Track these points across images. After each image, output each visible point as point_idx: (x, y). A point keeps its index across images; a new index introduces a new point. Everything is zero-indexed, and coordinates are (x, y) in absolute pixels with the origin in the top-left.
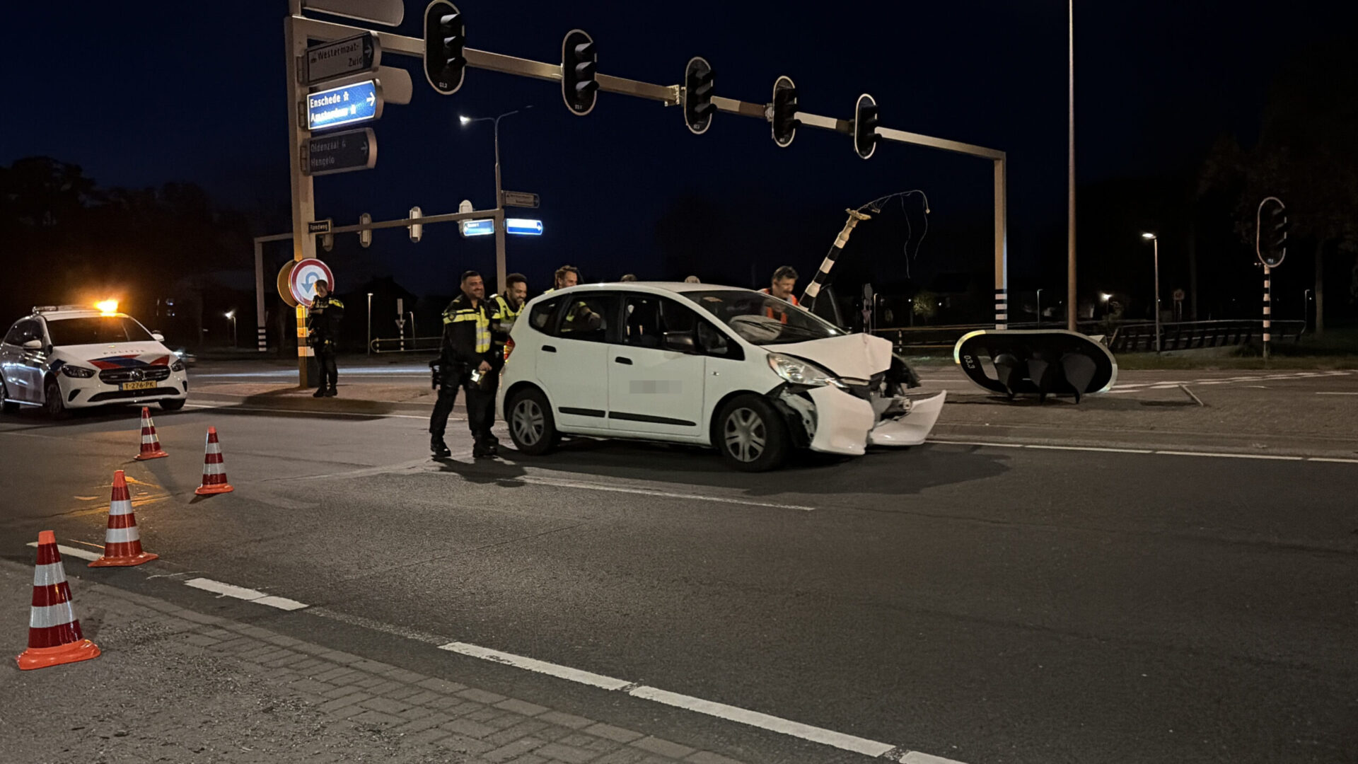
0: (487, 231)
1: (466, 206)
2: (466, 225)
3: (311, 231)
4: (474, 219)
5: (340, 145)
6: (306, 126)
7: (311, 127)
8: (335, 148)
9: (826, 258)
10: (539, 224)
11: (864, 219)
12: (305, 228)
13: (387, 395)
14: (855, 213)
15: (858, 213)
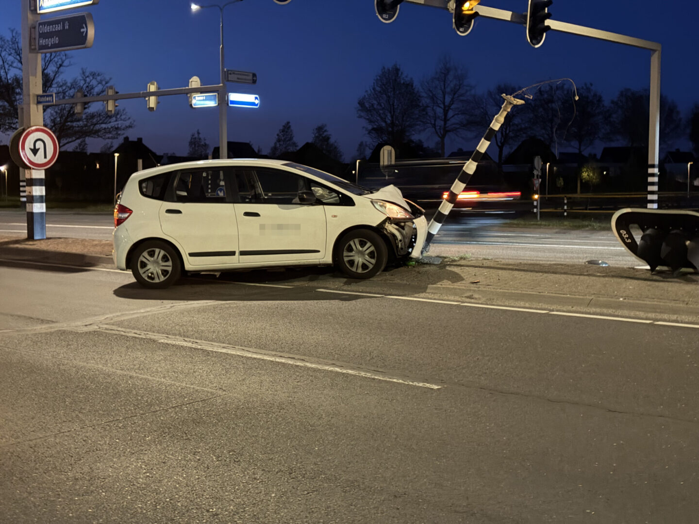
0: (212, 104)
1: (195, 82)
2: (195, 97)
3: (38, 103)
4: (202, 92)
5: (64, 27)
6: (36, 9)
7: (40, 10)
8: (59, 29)
9: (483, 139)
10: (256, 98)
11: (518, 103)
12: (33, 101)
13: (98, 249)
14: (511, 98)
15: (513, 99)
